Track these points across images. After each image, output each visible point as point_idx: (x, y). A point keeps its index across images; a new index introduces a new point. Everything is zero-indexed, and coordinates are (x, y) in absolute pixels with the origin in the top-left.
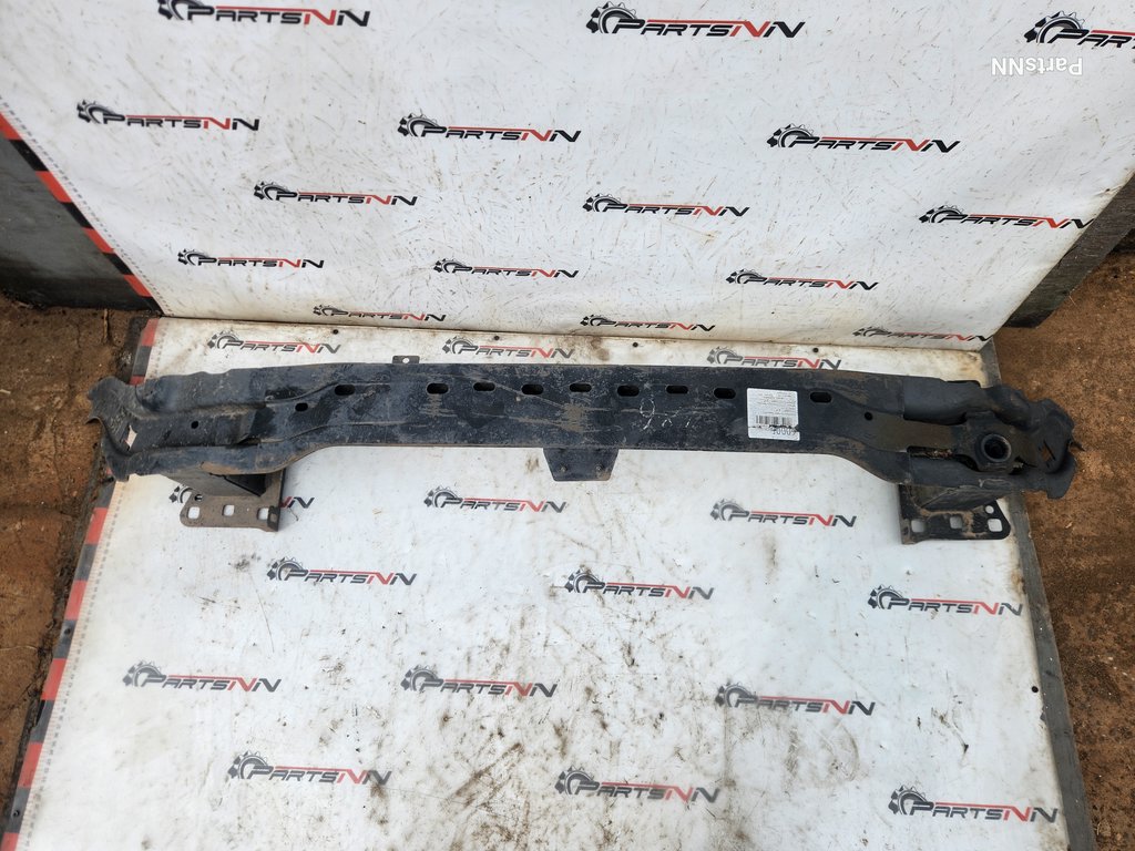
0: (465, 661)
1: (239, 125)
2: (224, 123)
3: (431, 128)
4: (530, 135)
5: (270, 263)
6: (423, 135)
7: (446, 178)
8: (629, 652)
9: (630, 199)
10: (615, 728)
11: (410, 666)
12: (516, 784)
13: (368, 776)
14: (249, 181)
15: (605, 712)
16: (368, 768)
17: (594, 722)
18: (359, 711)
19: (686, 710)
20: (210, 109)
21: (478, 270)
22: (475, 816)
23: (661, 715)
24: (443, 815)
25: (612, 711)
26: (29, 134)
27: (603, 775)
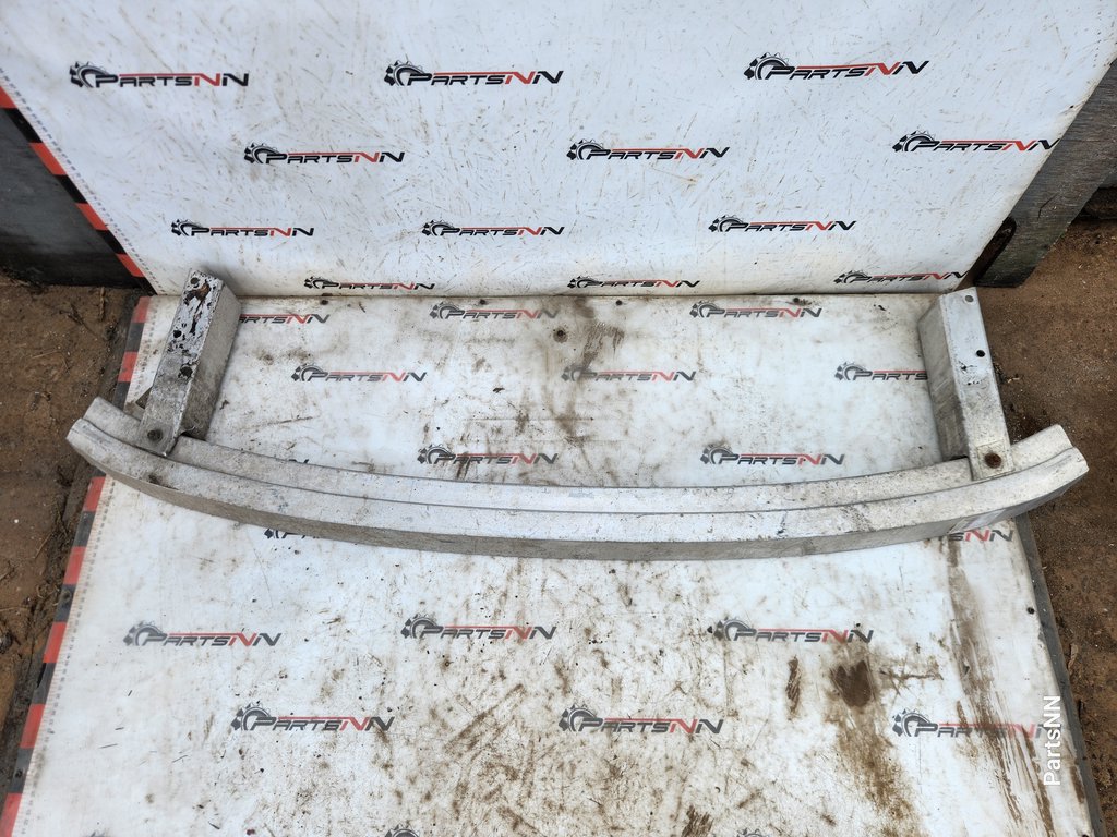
0: (464, 608)
1: (229, 80)
2: (214, 79)
3: (417, 75)
4: (514, 78)
5: (261, 233)
6: (409, 84)
7: (433, 129)
8: (627, 593)
9: (613, 144)
10: (616, 667)
11: (409, 615)
12: (520, 723)
13: (371, 724)
14: (239, 143)
15: (605, 651)
16: (370, 714)
17: (594, 662)
18: (360, 659)
19: (686, 645)
20: (201, 64)
21: (466, 231)
22: (479, 757)
23: (661, 652)
24: (448, 758)
25: (612, 651)
26: (24, 101)
27: (606, 712)
